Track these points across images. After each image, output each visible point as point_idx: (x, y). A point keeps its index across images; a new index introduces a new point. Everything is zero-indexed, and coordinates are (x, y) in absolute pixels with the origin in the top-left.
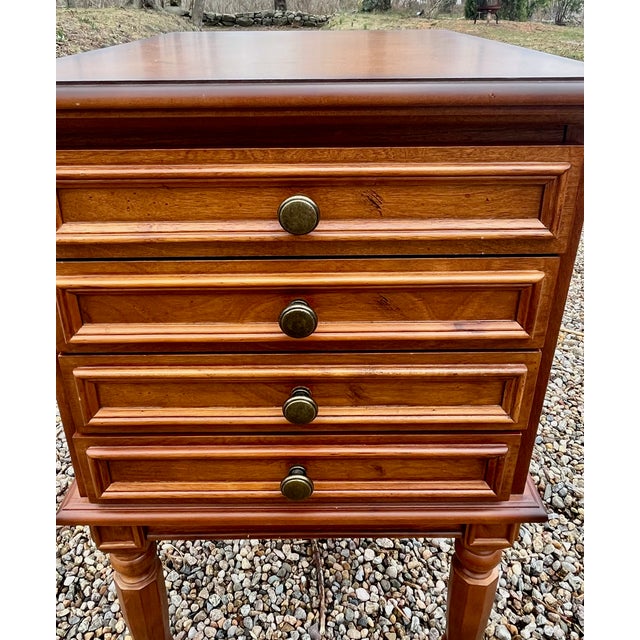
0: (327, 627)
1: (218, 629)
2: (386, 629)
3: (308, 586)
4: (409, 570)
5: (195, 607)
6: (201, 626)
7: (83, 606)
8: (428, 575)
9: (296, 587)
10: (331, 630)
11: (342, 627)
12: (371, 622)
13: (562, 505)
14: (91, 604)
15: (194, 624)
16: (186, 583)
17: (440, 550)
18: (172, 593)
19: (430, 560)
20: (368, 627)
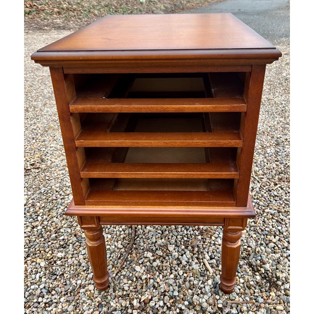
0: (117, 275)
1: (79, 262)
2: (139, 284)
3: (119, 258)
4: (162, 266)
5: (75, 252)
6: (74, 259)
7: (40, 240)
8: (169, 271)
9: (114, 257)
10: (117, 277)
11: (122, 277)
12: (135, 279)
13: (254, 264)
14: (43, 239)
15: (72, 258)
16: (77, 243)
17: (181, 263)
18: (70, 245)
19: (174, 266)
20: (132, 281)
